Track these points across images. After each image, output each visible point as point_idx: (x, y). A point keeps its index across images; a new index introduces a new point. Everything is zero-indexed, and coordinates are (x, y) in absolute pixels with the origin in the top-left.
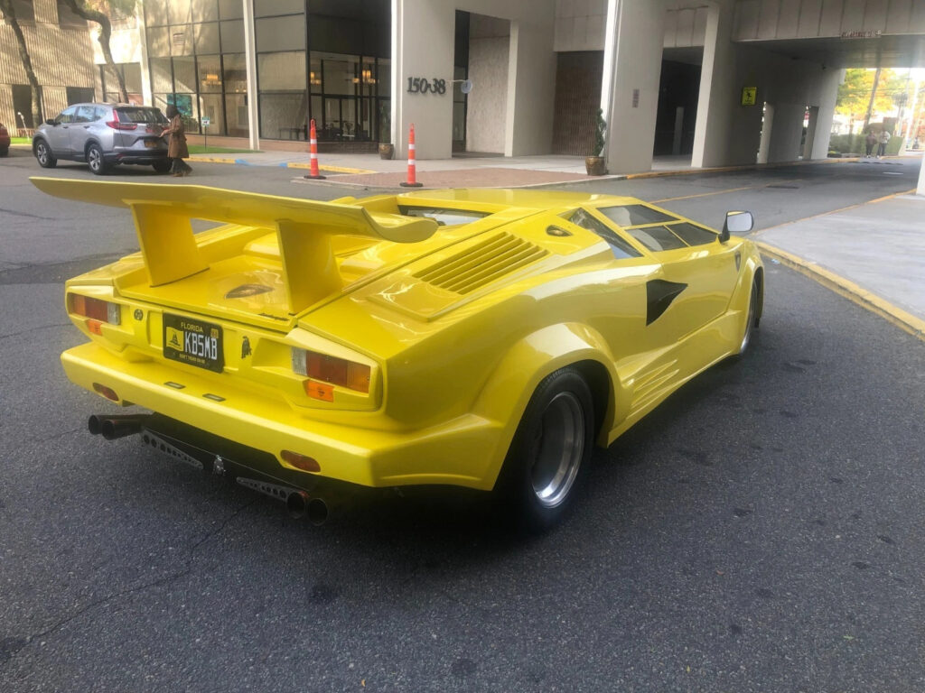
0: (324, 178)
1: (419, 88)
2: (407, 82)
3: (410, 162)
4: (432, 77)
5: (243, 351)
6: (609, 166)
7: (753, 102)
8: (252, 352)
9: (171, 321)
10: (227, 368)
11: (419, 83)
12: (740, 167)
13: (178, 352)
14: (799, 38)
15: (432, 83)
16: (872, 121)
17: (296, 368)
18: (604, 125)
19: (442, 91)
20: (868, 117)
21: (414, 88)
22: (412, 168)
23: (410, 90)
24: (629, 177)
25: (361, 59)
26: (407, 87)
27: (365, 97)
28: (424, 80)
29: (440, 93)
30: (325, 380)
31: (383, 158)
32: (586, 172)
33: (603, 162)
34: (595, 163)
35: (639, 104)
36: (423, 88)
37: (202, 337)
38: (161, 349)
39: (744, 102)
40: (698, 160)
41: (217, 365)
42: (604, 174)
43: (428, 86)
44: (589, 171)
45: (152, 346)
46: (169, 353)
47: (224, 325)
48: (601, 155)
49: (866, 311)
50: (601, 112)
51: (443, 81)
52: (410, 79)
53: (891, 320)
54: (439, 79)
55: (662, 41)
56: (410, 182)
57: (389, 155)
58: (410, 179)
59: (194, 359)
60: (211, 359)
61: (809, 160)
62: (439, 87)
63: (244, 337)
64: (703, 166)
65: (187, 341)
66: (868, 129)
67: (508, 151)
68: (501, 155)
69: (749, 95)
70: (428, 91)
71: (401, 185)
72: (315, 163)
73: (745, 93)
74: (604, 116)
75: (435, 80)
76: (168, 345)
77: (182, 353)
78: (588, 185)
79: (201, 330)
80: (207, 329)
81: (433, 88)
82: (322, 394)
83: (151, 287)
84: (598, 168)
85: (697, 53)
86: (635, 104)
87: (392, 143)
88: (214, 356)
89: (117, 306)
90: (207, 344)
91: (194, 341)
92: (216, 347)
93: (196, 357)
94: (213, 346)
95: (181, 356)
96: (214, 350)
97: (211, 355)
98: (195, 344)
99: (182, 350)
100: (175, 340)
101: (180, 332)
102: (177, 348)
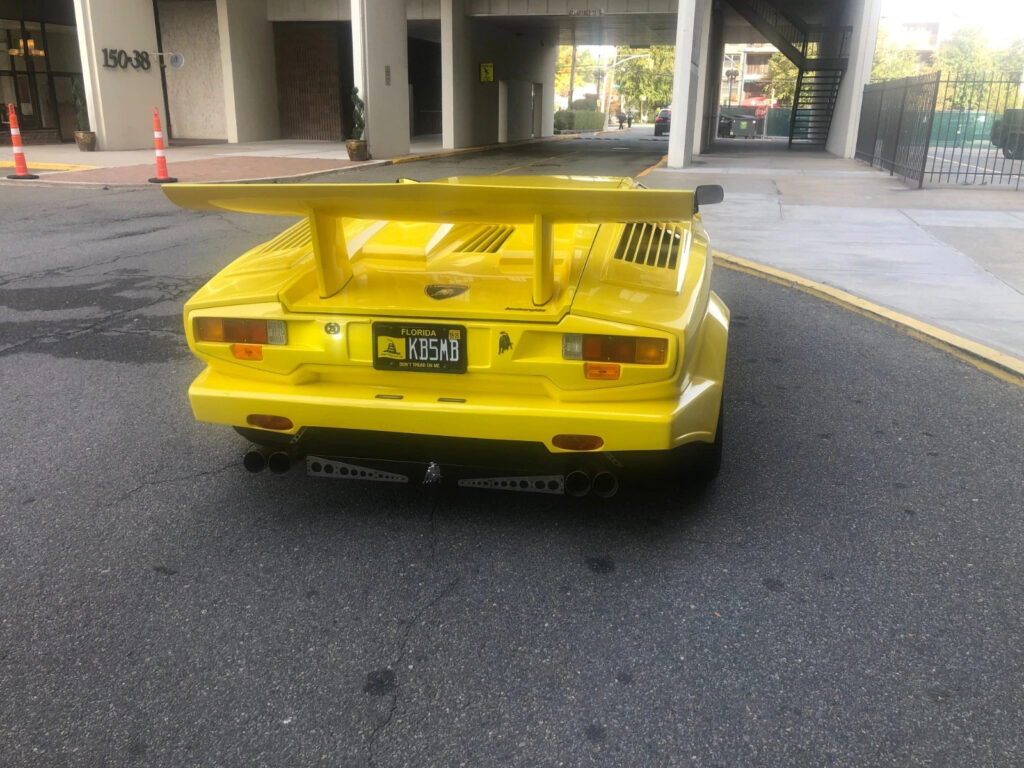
0: (37, 177)
1: (117, 61)
2: (102, 55)
3: (159, 153)
4: (132, 50)
5: (500, 347)
6: (371, 150)
7: (492, 79)
8: (514, 346)
9: (381, 329)
10: (471, 367)
11: (116, 55)
12: (488, 147)
13: (397, 362)
14: (510, 14)
15: (133, 56)
16: (575, 98)
17: (568, 355)
18: (362, 105)
19: (146, 65)
20: (571, 94)
21: (111, 62)
22: (162, 161)
23: (106, 65)
24: (395, 161)
25: (22, 25)
26: (103, 62)
27: (20, 73)
28: (122, 52)
29: (144, 68)
30: (606, 361)
31: (83, 149)
32: (348, 158)
33: (366, 147)
34: (358, 147)
35: (391, 83)
36: (123, 62)
37: (436, 340)
38: (371, 361)
39: (482, 80)
40: (448, 140)
41: (460, 367)
42: (367, 159)
43: (129, 60)
44: (351, 157)
45: (352, 360)
46: (381, 364)
47: (467, 324)
48: (362, 139)
49: (735, 272)
50: (356, 91)
51: (147, 54)
52: (105, 51)
53: (763, 276)
54: (140, 52)
55: (405, 14)
56: (162, 177)
57: (92, 145)
58: (160, 173)
59: (423, 365)
60: (449, 361)
61: (540, 137)
62: (142, 61)
63: (502, 333)
64: (455, 148)
65: (412, 347)
66: (572, 105)
67: (232, 136)
68: (225, 142)
69: (486, 71)
70: (129, 66)
71: (150, 181)
72: (21, 159)
73: (483, 70)
74: (360, 95)
75: (136, 52)
76: (380, 356)
77: (402, 361)
78: (358, 171)
79: (434, 333)
80: (442, 332)
81: (135, 63)
82: (601, 374)
83: (322, 298)
84: (361, 154)
85: (435, 27)
86: (388, 81)
87: (92, 130)
88: (455, 357)
89: (284, 324)
90: (444, 347)
91: (422, 347)
92: (457, 348)
93: (424, 361)
94: (452, 349)
95: (402, 364)
96: (455, 351)
97: (450, 356)
98: (424, 350)
99: (404, 358)
100: (392, 349)
101: (400, 339)
102: (394, 357)
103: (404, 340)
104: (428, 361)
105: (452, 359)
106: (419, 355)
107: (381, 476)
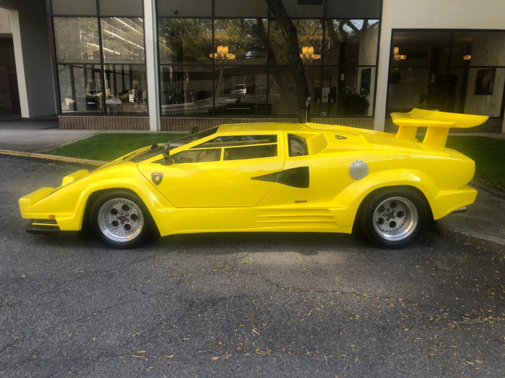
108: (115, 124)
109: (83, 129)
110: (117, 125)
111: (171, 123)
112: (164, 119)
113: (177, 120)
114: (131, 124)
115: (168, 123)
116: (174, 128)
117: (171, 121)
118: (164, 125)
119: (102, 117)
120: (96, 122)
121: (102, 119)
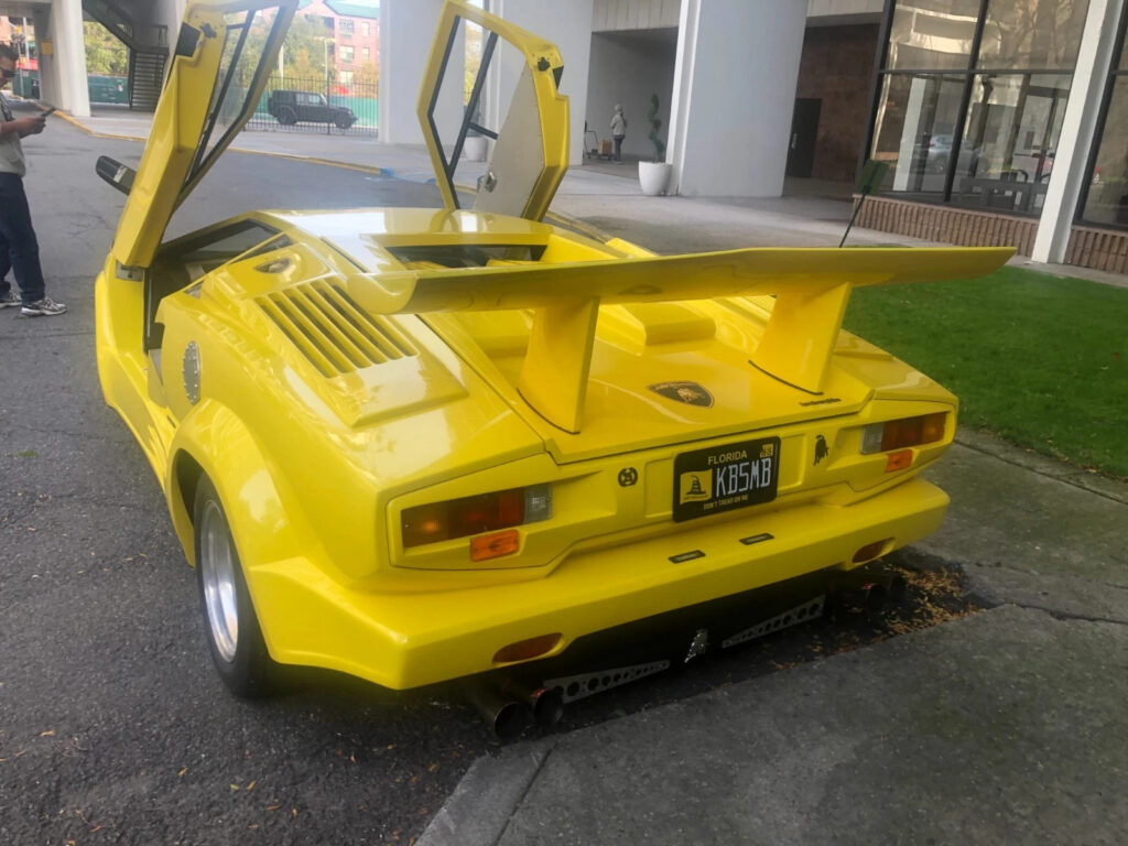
5: (816, 455)
9: (684, 463)
13: (702, 504)
17: (868, 449)
37: (747, 464)
41: (771, 492)
45: (648, 516)
46: (682, 512)
59: (732, 501)
60: (760, 488)
65: (720, 479)
76: (681, 502)
77: (707, 502)
79: (745, 454)
80: (754, 450)
88: (766, 481)
89: (544, 489)
90: (755, 471)
91: (731, 476)
92: (769, 469)
93: (733, 496)
94: (765, 469)
95: (706, 506)
96: (766, 472)
97: (760, 482)
98: (733, 479)
99: (709, 496)
100: (696, 489)
101: (705, 473)
102: (699, 498)
103: (710, 472)
104: (738, 494)
105: (764, 485)
106: (727, 490)
107: (638, 672)
108: (959, 229)
109: (891, 231)
110: (962, 232)
111: (1097, 247)
112: (1080, 232)
113: (1117, 240)
114: (993, 234)
115: (1089, 246)
116: (1102, 261)
117: (1099, 241)
118: (1074, 250)
119: (936, 208)
120: (921, 218)
121: (934, 212)
